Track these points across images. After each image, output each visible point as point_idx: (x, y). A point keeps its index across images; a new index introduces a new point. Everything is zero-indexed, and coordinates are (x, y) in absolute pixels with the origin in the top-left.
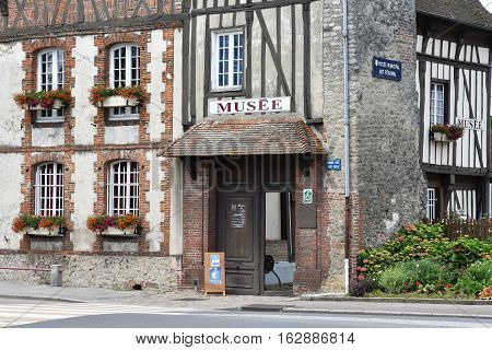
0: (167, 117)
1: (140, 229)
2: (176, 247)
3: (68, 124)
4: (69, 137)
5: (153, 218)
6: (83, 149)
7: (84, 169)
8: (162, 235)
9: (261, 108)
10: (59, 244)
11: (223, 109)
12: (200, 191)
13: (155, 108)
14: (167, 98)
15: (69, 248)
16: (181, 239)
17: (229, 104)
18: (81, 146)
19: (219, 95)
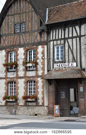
0: (43, 69)
1: (37, 99)
2: (46, 104)
3: (17, 71)
4: (17, 75)
5: (40, 96)
6: (21, 78)
7: (21, 83)
8: (42, 100)
9: (68, 66)
10: (15, 104)
11: (58, 66)
12: (52, 88)
13: (40, 66)
14: (43, 64)
15: (18, 105)
16: (47, 101)
17: (60, 65)
18: (20, 77)
19: (57, 62)
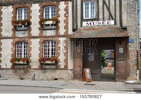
0: (66, 27)
1: (57, 62)
2: (70, 66)
3: (30, 30)
4: (29, 34)
5: (61, 58)
6: (35, 37)
8: (65, 63)
9: (103, 24)
10: (26, 66)
11: (88, 25)
12: (79, 49)
13: (62, 25)
14: (66, 22)
15: (29, 67)
16: (72, 64)
17: (91, 23)
19: (87, 20)
